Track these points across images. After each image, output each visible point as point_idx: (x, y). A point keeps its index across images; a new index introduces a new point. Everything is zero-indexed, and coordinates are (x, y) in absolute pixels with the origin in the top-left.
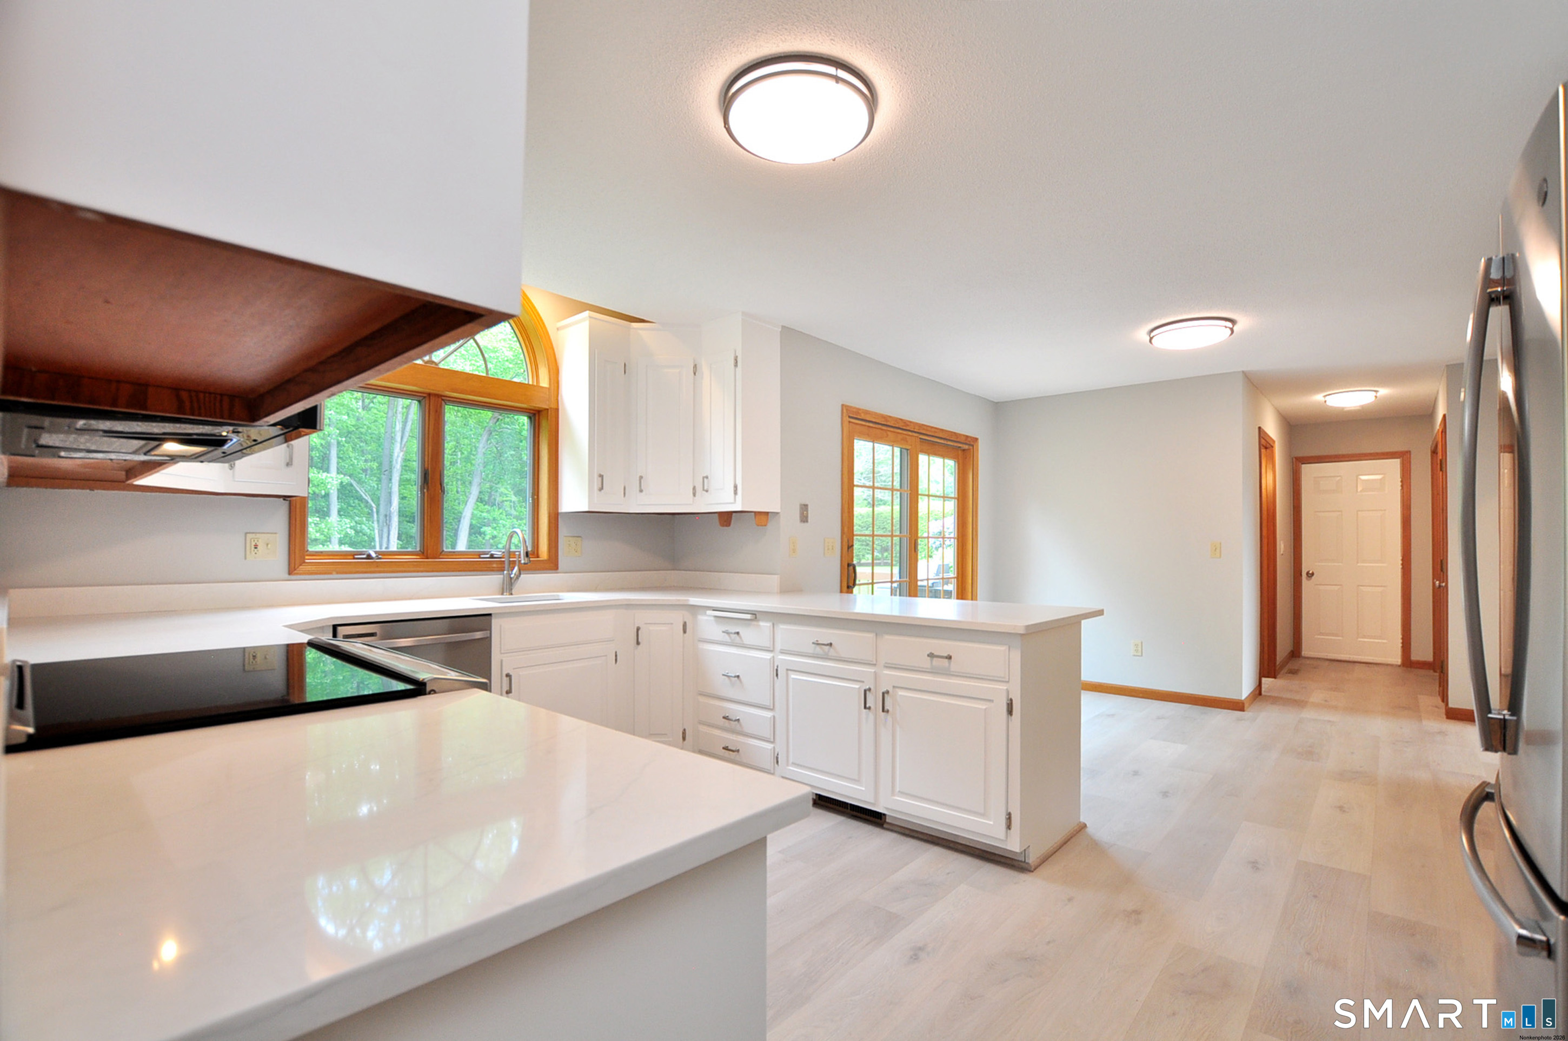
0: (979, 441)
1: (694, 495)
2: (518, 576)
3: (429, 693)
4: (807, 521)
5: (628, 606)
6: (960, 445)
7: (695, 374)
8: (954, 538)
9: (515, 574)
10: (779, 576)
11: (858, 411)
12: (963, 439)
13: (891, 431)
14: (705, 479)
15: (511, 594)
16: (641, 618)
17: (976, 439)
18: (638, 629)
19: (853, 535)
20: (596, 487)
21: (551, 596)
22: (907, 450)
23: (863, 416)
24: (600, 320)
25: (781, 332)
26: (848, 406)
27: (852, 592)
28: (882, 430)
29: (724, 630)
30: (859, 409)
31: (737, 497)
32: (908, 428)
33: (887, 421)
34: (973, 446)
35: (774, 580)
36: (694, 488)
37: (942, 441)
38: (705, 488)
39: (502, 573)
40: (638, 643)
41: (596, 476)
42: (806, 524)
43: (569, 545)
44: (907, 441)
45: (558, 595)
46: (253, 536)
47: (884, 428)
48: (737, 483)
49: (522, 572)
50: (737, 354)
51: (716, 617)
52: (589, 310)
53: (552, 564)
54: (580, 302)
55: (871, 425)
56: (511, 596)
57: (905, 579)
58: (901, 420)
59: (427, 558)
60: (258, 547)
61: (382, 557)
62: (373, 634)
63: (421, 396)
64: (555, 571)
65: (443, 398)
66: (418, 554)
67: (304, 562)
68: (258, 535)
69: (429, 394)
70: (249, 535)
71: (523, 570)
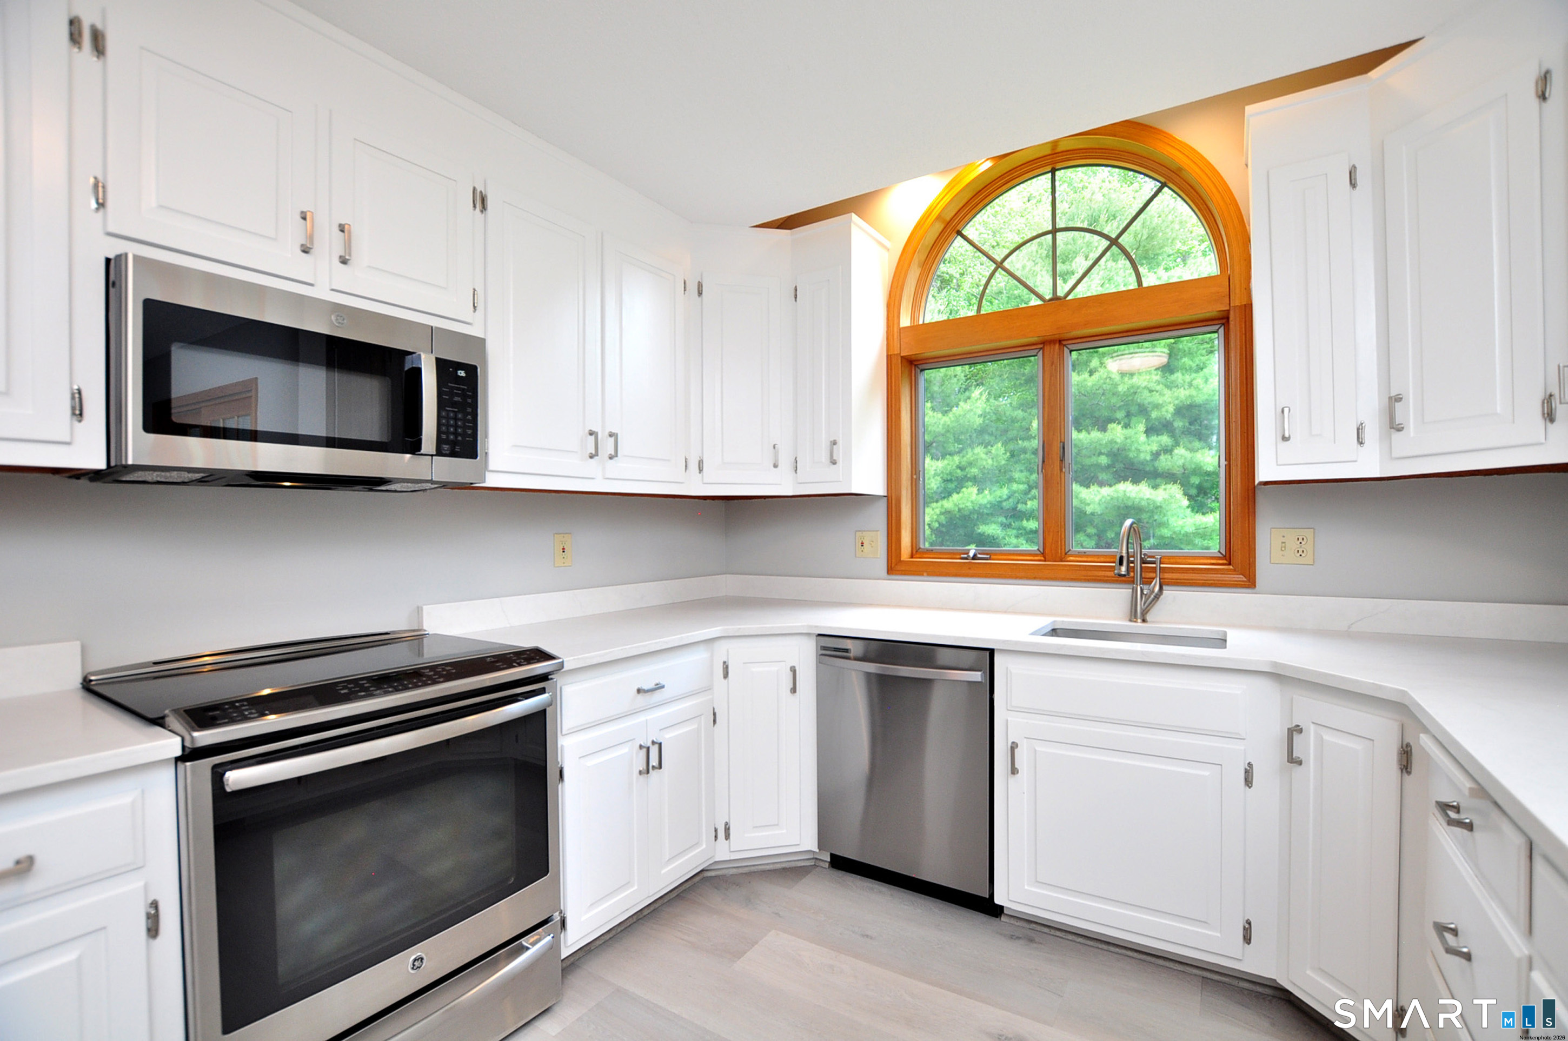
2: (1158, 596)
15: (1145, 621)
43: (1284, 542)
46: (861, 533)
53: (1244, 578)
59: (1045, 561)
60: (864, 545)
61: (992, 557)
62: (847, 651)
63: (1036, 349)
64: (1249, 590)
65: (1064, 343)
66: (1036, 555)
67: (900, 561)
68: (864, 533)
69: (1044, 343)
70: (857, 533)
71: (1168, 584)
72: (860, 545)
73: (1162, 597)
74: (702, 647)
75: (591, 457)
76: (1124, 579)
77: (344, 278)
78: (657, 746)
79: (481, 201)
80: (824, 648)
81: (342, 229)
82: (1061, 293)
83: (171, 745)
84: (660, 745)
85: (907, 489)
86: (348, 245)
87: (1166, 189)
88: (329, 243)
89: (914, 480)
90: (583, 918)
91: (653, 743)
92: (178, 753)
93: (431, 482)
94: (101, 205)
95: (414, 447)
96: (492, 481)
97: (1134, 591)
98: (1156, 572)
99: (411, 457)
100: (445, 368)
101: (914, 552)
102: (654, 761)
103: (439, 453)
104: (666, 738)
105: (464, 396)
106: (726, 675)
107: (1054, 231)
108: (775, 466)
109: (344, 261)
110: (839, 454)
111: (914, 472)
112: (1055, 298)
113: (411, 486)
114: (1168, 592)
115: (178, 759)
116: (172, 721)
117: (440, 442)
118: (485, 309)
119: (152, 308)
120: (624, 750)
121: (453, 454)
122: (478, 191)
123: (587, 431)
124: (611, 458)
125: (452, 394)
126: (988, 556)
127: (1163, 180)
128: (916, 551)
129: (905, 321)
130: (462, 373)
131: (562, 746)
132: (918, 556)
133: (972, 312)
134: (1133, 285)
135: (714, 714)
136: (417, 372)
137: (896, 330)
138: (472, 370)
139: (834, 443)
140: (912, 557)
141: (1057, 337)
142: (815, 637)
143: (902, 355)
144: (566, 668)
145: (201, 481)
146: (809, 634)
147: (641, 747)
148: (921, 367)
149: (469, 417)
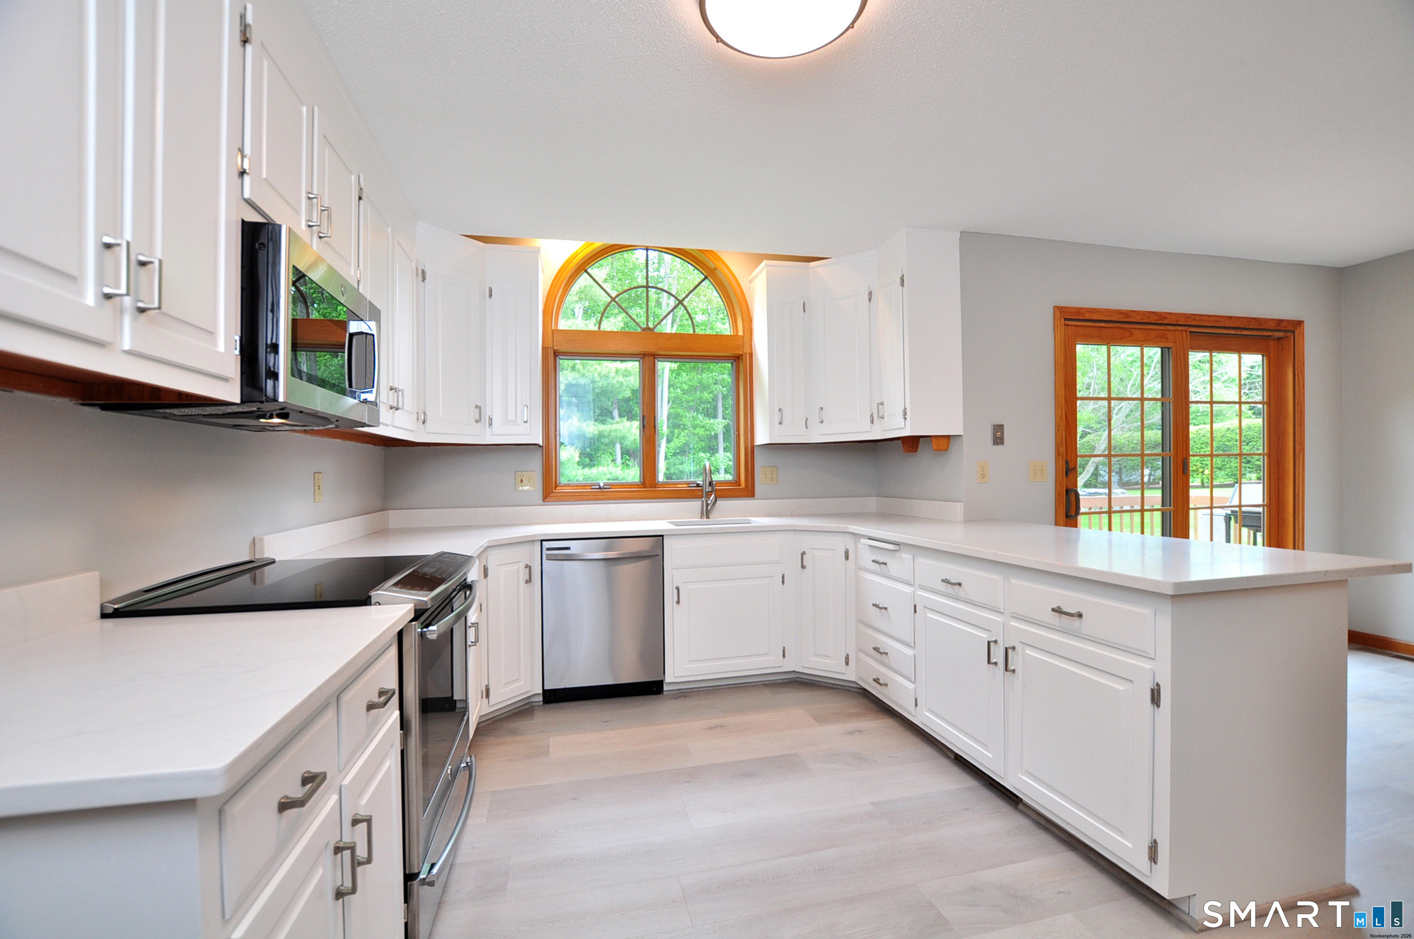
0: (1305, 322)
1: (872, 422)
2: (714, 504)
3: (375, 604)
4: (1003, 443)
5: (796, 530)
6: (1270, 333)
7: (870, 300)
8: (1263, 455)
9: (712, 501)
10: (962, 504)
11: (1079, 311)
12: (1272, 325)
13: (1133, 328)
14: (880, 405)
15: (708, 518)
16: (807, 542)
17: (1300, 323)
18: (803, 554)
19: (1077, 456)
20: (777, 419)
21: (743, 520)
22: (1169, 348)
23: (1088, 316)
24: (780, 266)
25: (960, 238)
26: (1062, 307)
27: (1075, 525)
28: (1122, 328)
29: (874, 559)
30: (1081, 308)
31: (906, 421)
32: (1166, 322)
33: (1128, 316)
34: (1294, 332)
35: (958, 509)
36: (872, 416)
37: (1233, 332)
38: (880, 415)
39: (700, 499)
40: (803, 567)
41: (777, 410)
42: (1000, 447)
43: (765, 474)
44: (1167, 338)
45: (748, 520)
46: (520, 473)
47: (1127, 326)
48: (906, 406)
49: (718, 499)
50: (904, 273)
51: (870, 546)
52: (766, 259)
53: (749, 492)
54: (759, 254)
55: (1103, 325)
56: (708, 520)
57: (1169, 507)
58: (1154, 313)
59: (645, 488)
60: (523, 481)
61: (612, 487)
62: (568, 548)
63: (639, 358)
64: (752, 498)
65: (656, 356)
66: (639, 485)
67: (552, 492)
68: (523, 473)
69: (644, 355)
70: (517, 473)
71: (720, 497)
72: (520, 481)
75: (391, 408)
81: (324, 210)
82: (651, 326)
87: (707, 280)
97: (703, 501)
101: (556, 486)
106: (486, 575)
107: (647, 287)
108: (477, 422)
109: (321, 237)
110: (528, 414)
112: (648, 329)
123: (390, 387)
124: (397, 409)
127: (706, 274)
132: (559, 488)
133: (596, 329)
134: (691, 332)
135: (480, 604)
137: (550, 330)
139: (526, 407)
140: (556, 489)
141: (651, 352)
142: (538, 543)
143: (551, 346)
148: (560, 357)
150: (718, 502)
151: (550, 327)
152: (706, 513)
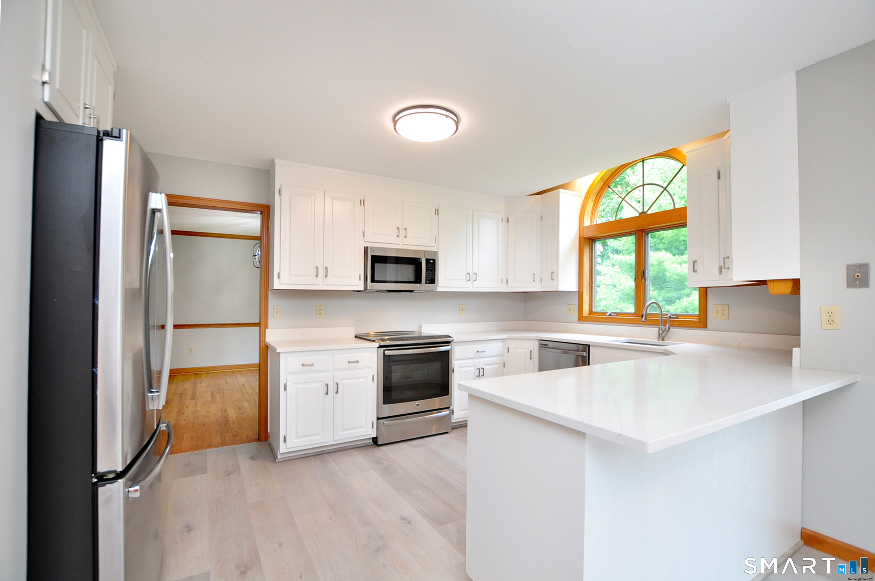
2: (668, 331)
9: (666, 329)
20: (692, 270)
41: (692, 262)
43: (716, 310)
49: (675, 327)
53: (702, 325)
56: (663, 342)
61: (618, 315)
62: (547, 345)
63: (634, 233)
64: (705, 329)
65: (645, 231)
66: (634, 315)
67: (582, 316)
68: (571, 305)
69: (638, 230)
70: (567, 305)
72: (569, 310)
73: (670, 331)
74: (500, 341)
75: (468, 281)
76: (644, 323)
77: (406, 241)
78: (482, 369)
79: (437, 212)
80: (541, 344)
81: (405, 229)
82: (645, 211)
83: (377, 345)
84: (483, 369)
85: (587, 288)
86: (406, 233)
88: (402, 233)
89: (591, 285)
90: (459, 413)
91: (482, 368)
92: (378, 346)
93: (424, 290)
94: (364, 236)
95: (420, 282)
96: (439, 289)
97: (660, 328)
98: (667, 321)
99: (419, 285)
100: (428, 261)
101: (590, 313)
102: (481, 374)
103: (426, 283)
104: (487, 368)
105: (432, 268)
106: (508, 351)
107: (643, 185)
108: (534, 281)
109: (405, 237)
110: (554, 276)
111: (591, 282)
112: (643, 213)
113: (419, 292)
114: (672, 329)
115: (378, 348)
116: (376, 341)
117: (426, 280)
118: (438, 242)
119: (373, 257)
120: (473, 368)
121: (429, 283)
122: (437, 209)
123: (467, 273)
124: (475, 281)
125: (429, 267)
126: (616, 315)
128: (591, 312)
129: (587, 223)
130: (432, 261)
131: (454, 363)
132: (592, 314)
133: (614, 220)
134: (672, 207)
135: (504, 364)
136: (421, 263)
137: (582, 227)
138: (434, 260)
139: (553, 273)
140: (589, 315)
141: (641, 229)
142: (538, 341)
143: (585, 237)
144: (454, 341)
145: (377, 292)
146: (537, 340)
147: (478, 369)
148: (594, 240)
149: (433, 273)
150: (671, 329)
151: (582, 226)
152: (662, 337)
